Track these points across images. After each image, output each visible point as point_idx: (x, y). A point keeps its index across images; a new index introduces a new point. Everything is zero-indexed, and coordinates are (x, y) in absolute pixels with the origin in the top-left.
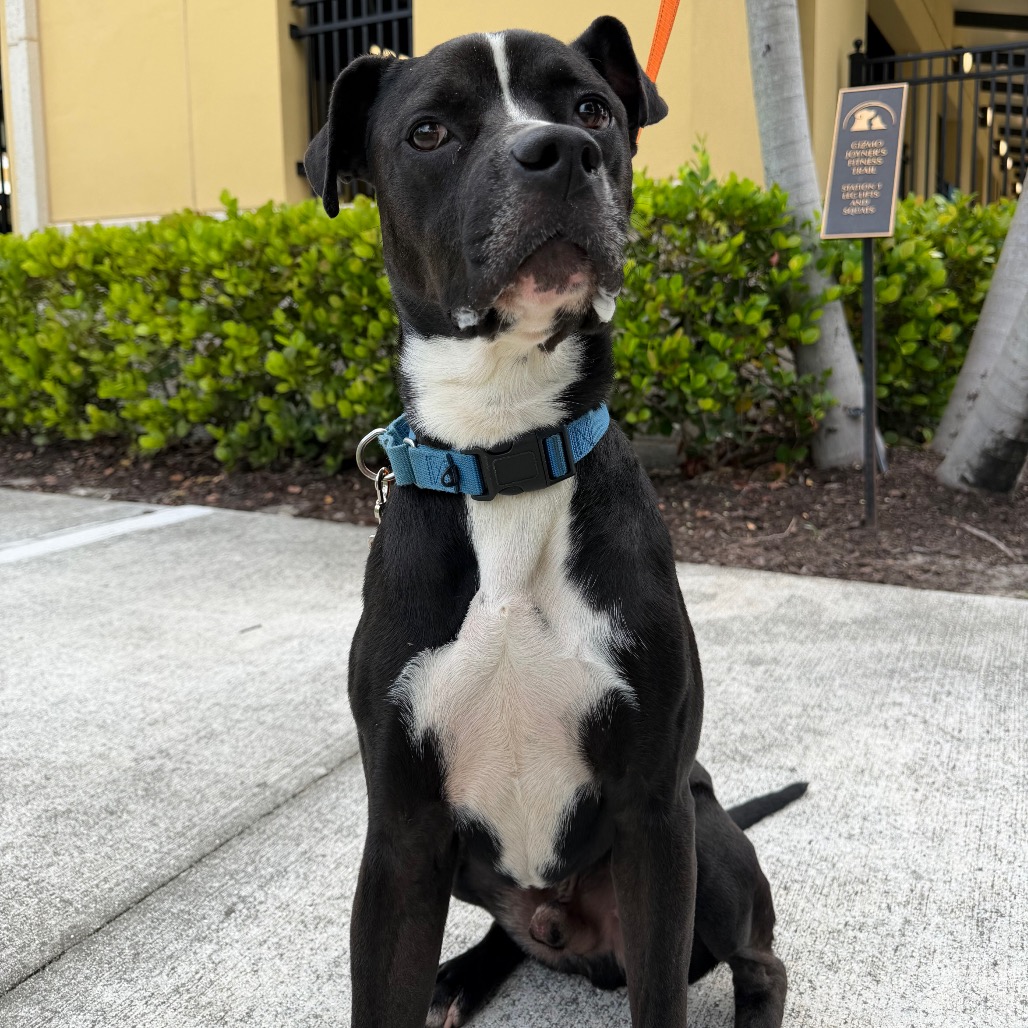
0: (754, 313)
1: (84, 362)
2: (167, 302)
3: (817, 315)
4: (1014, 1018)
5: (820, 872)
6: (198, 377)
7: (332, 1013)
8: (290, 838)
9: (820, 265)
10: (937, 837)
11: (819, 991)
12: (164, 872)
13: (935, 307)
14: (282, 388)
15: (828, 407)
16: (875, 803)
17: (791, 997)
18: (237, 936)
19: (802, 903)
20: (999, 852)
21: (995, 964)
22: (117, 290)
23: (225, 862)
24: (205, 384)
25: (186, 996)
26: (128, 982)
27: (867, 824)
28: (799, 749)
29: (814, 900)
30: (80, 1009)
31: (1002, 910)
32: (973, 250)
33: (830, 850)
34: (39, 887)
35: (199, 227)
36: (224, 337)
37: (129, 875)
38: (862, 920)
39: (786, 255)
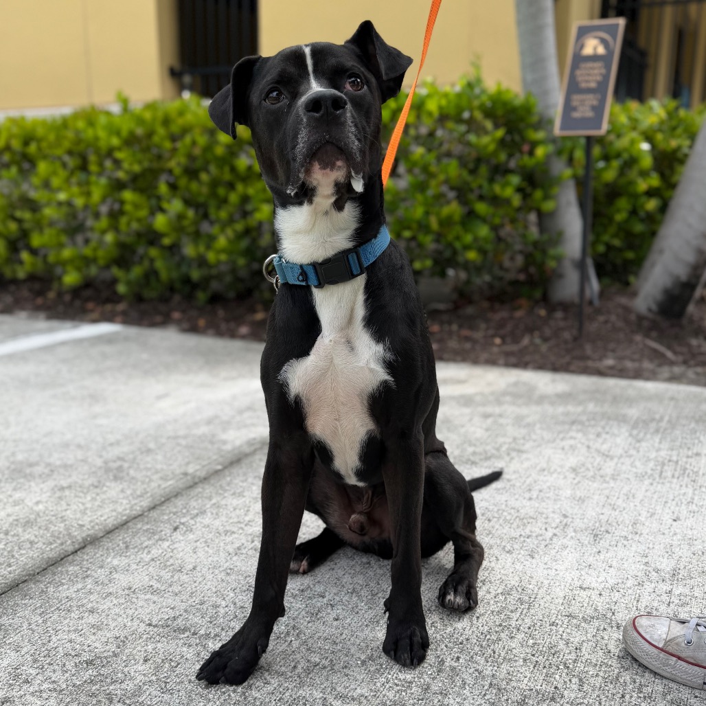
0: (508, 189)
1: (19, 221)
2: (80, 176)
3: (555, 190)
4: (603, 572)
5: (510, 514)
6: (104, 232)
7: (239, 567)
8: (206, 498)
9: (559, 153)
10: (582, 500)
11: (500, 561)
12: (134, 512)
13: (642, 186)
14: (166, 241)
15: (559, 259)
16: (548, 484)
17: (485, 563)
18: (182, 538)
19: (497, 526)
20: (615, 507)
21: (599, 552)
22: (43, 167)
23: (169, 508)
24: (109, 238)
25: (158, 562)
26: (126, 557)
27: (542, 494)
28: (507, 459)
29: (504, 525)
30: (101, 567)
31: (610, 531)
32: (674, 143)
33: (517, 504)
34: (63, 519)
35: (102, 120)
36: (122, 202)
37: (114, 514)
38: (530, 534)
39: (534, 145)
